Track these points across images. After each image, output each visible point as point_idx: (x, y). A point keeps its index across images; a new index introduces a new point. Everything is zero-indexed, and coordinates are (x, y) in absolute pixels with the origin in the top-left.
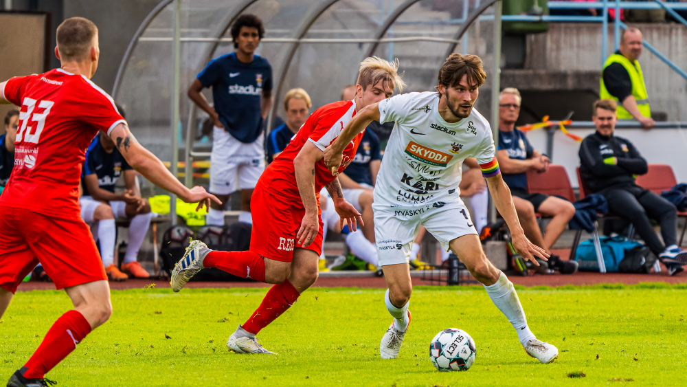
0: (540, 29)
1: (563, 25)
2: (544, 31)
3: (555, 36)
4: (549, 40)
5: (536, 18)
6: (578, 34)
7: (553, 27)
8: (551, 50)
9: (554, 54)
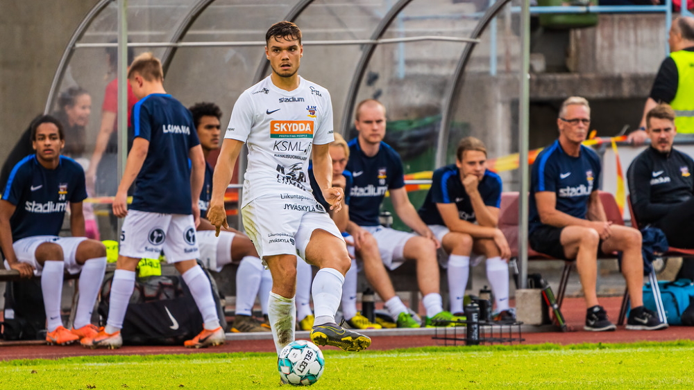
0: (587, 22)
1: (616, 17)
2: (592, 25)
3: (607, 30)
4: (600, 36)
5: (582, 9)
6: (635, 29)
7: (604, 20)
8: (602, 48)
9: (606, 54)
